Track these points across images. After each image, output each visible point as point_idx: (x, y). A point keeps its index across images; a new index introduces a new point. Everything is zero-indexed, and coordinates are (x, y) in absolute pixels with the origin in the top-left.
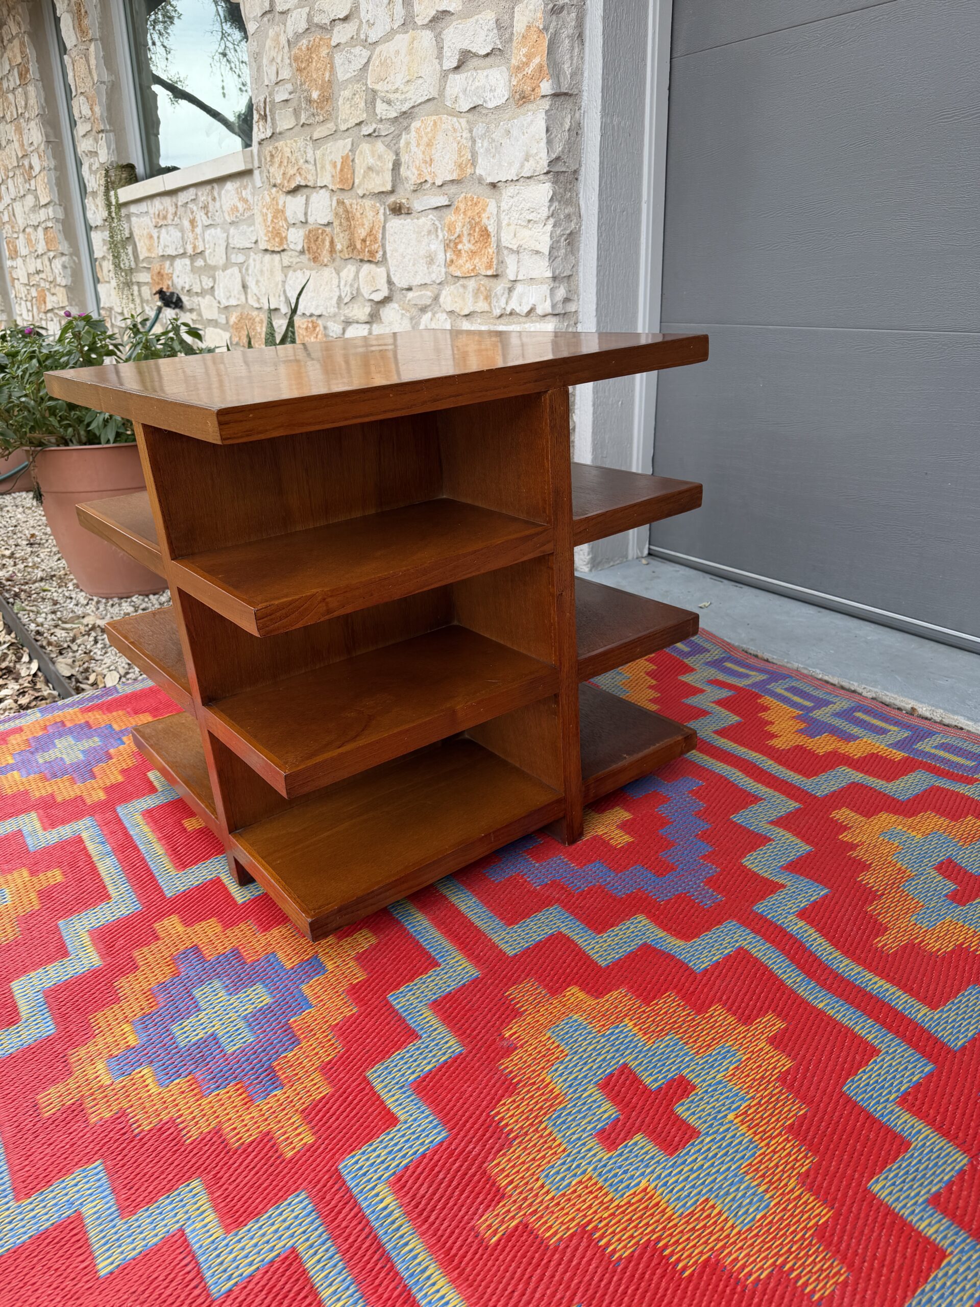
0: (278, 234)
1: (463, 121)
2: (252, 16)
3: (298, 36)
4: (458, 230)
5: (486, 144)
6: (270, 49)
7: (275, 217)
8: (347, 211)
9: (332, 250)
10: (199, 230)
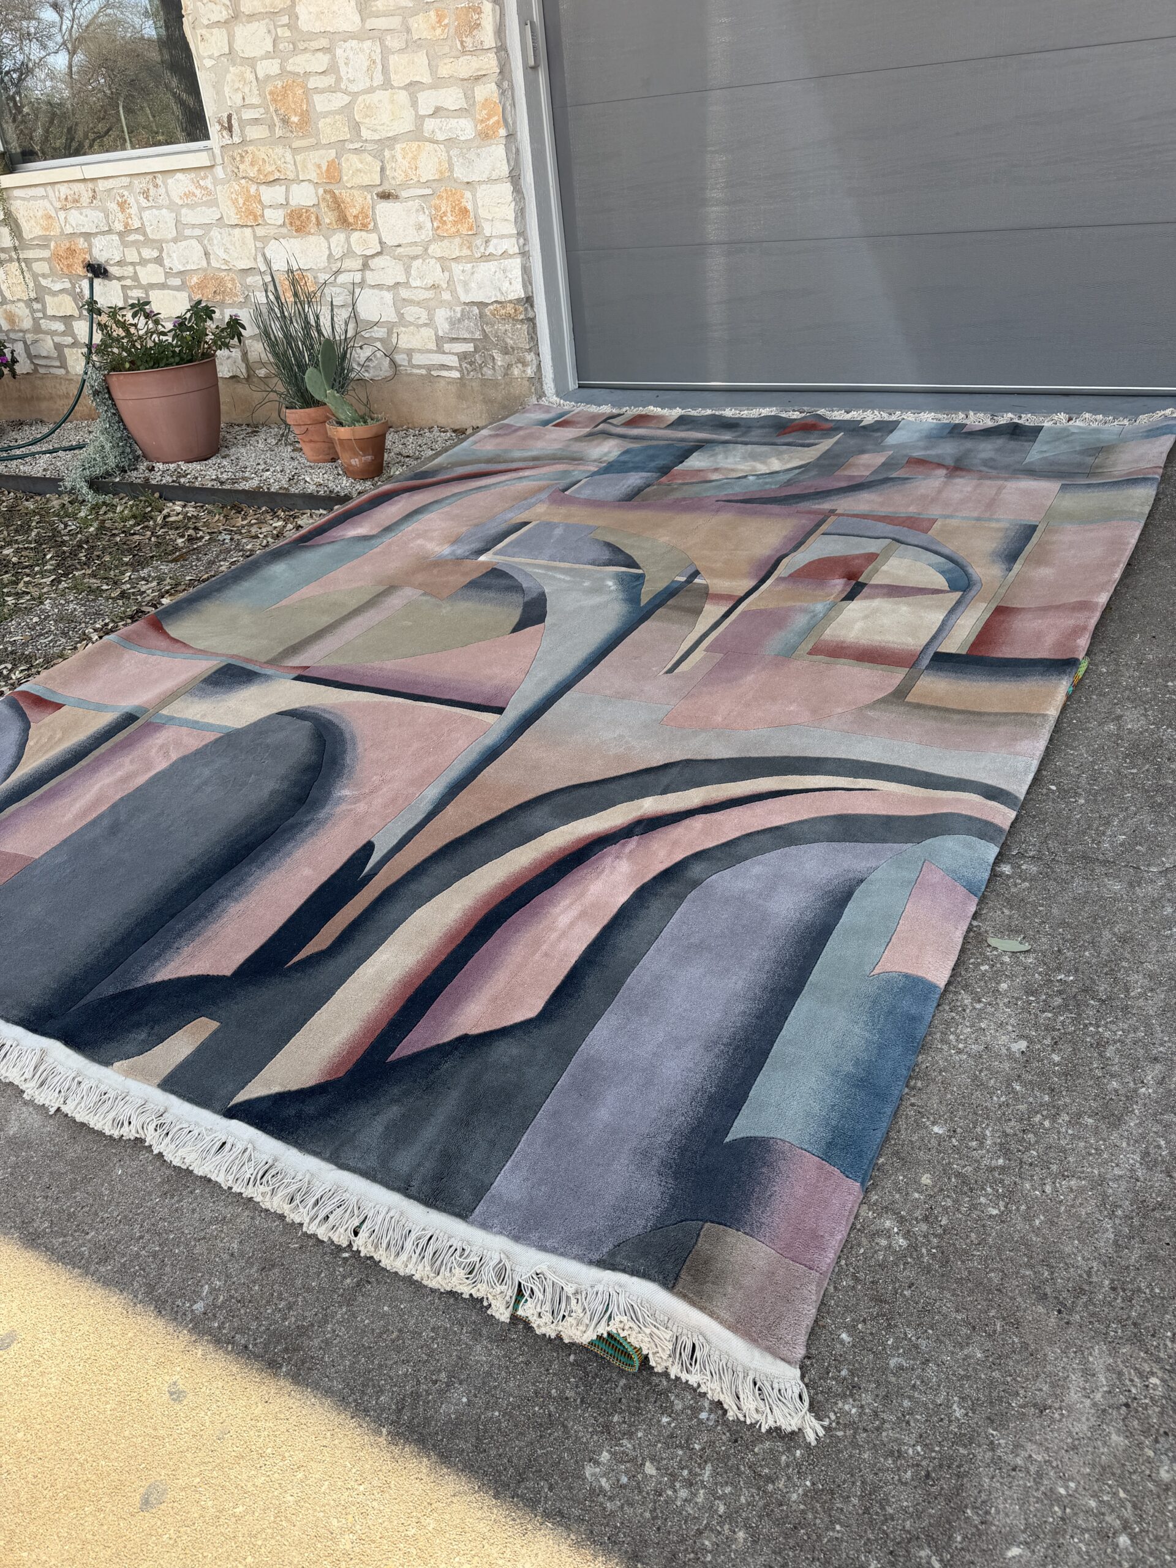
0: (252, 213)
1: (442, 146)
2: (206, 54)
3: (268, 77)
4: (443, 209)
5: (461, 160)
6: (233, 81)
7: (247, 200)
8: (334, 196)
9: (318, 224)
10: (134, 210)
